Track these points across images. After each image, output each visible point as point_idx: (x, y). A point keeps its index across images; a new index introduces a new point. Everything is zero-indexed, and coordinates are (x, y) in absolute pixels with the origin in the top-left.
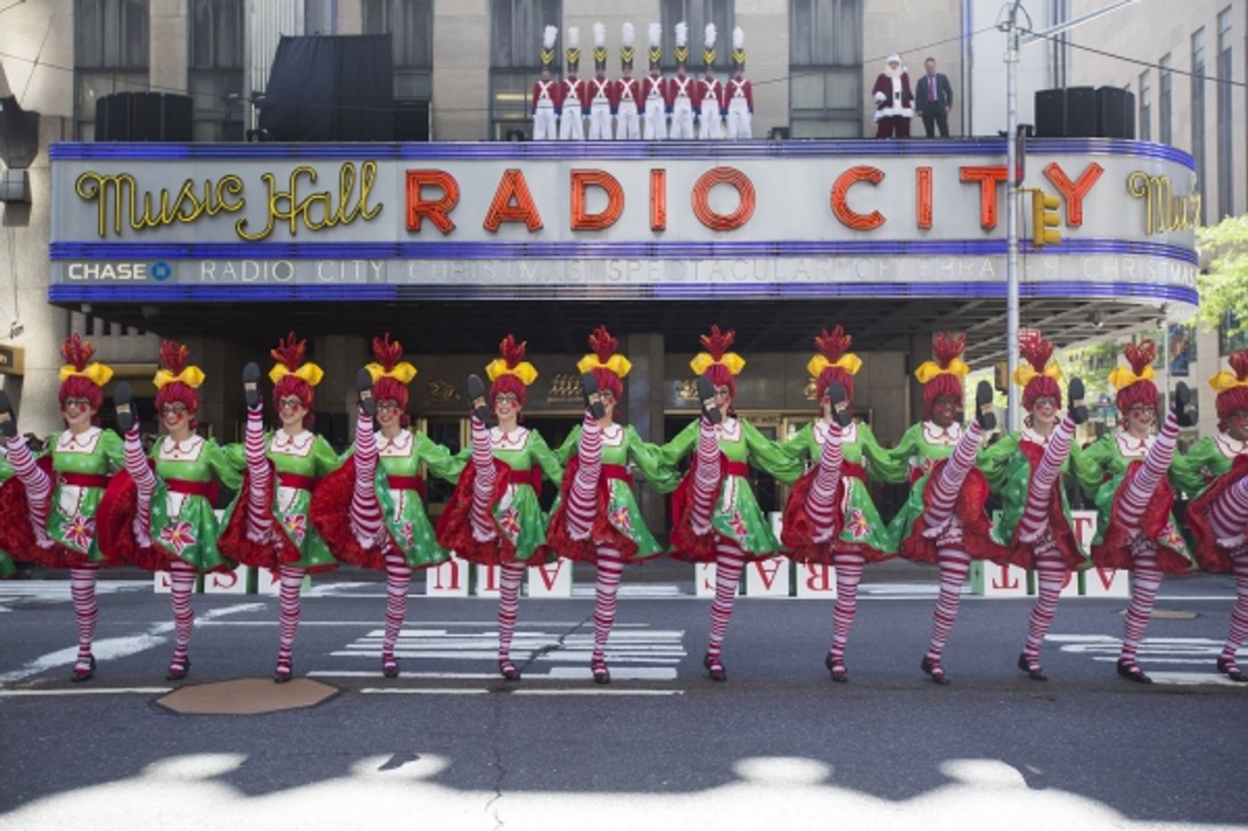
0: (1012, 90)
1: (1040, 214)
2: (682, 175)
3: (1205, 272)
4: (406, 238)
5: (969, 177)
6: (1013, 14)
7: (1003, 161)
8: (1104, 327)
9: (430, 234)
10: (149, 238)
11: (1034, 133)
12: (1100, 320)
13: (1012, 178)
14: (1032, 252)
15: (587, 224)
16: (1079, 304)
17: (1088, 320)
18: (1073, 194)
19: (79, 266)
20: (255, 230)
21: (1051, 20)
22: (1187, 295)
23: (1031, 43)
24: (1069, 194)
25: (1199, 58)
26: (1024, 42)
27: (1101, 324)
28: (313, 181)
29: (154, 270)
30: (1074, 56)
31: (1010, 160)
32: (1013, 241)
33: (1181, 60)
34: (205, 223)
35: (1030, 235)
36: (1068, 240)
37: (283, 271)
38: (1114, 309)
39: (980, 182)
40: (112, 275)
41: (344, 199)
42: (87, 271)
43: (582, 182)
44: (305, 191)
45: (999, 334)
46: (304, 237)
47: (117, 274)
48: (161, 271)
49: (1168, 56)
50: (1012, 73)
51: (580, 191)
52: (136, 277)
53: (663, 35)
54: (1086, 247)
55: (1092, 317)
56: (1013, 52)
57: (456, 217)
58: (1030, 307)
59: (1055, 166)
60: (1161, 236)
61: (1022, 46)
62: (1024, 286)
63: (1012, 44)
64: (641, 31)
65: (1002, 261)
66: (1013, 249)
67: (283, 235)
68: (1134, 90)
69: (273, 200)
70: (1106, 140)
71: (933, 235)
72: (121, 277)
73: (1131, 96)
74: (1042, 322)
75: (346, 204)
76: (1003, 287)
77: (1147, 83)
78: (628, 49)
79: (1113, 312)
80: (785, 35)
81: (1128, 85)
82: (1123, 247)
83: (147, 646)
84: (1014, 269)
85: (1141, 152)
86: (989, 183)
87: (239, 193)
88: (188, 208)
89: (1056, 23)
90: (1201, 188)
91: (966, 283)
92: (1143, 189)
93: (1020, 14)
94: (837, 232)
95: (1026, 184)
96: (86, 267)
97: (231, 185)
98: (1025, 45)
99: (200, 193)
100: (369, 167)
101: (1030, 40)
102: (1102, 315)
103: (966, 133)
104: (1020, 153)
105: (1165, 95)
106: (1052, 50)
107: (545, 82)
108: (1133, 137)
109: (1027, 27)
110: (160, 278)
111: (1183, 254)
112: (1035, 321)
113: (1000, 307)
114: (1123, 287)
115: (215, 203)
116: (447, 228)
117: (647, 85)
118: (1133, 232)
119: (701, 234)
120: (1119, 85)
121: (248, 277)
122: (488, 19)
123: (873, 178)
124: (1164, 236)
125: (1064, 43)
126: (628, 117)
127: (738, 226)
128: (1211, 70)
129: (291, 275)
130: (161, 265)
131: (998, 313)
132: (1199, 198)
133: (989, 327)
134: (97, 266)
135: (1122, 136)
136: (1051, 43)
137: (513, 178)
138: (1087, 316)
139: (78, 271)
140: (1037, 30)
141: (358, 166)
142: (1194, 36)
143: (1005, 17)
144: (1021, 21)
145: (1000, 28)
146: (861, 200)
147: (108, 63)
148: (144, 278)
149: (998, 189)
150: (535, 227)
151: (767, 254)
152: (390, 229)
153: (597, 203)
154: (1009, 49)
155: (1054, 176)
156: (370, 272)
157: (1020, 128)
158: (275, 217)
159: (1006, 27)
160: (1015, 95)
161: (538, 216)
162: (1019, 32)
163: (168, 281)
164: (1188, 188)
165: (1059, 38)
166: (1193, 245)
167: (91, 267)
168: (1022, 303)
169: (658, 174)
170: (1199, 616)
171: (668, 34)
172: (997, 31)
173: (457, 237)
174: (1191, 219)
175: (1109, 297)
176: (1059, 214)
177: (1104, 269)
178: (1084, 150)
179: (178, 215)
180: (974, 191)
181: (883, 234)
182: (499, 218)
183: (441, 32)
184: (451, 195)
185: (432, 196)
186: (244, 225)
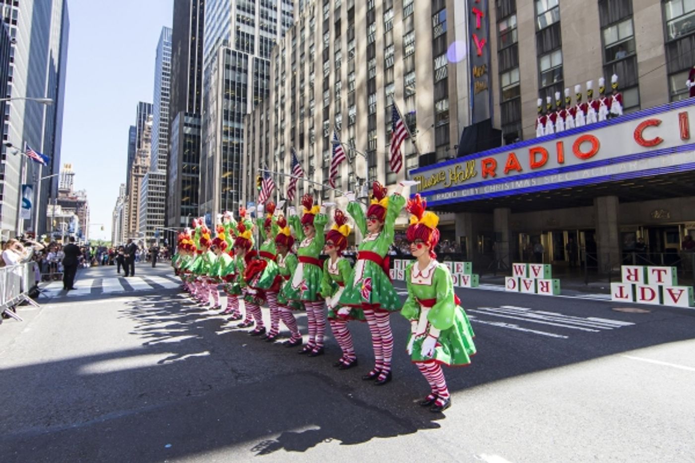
4: (483, 180)
9: (490, 178)
10: (427, 190)
20: (448, 185)
28: (461, 168)
29: (429, 198)
34: (438, 184)
37: (454, 194)
41: (467, 171)
43: (534, 153)
44: (459, 172)
46: (459, 184)
51: (533, 155)
57: (497, 171)
67: (454, 185)
69: (451, 176)
71: (690, 142)
75: (468, 173)
80: (663, 63)
87: (444, 175)
97: (442, 174)
99: (436, 178)
100: (473, 162)
115: (439, 179)
116: (495, 175)
121: (447, 197)
123: (656, 124)
127: (593, 155)
129: (456, 195)
137: (512, 156)
141: (470, 161)
146: (649, 135)
150: (521, 170)
151: (607, 164)
152: (479, 179)
153: (539, 158)
156: (475, 191)
158: (452, 180)
161: (520, 166)
169: (560, 144)
173: (498, 177)
179: (433, 183)
181: (662, 146)
182: (508, 169)
183: (524, 107)
184: (495, 164)
185: (490, 166)
186: (446, 183)
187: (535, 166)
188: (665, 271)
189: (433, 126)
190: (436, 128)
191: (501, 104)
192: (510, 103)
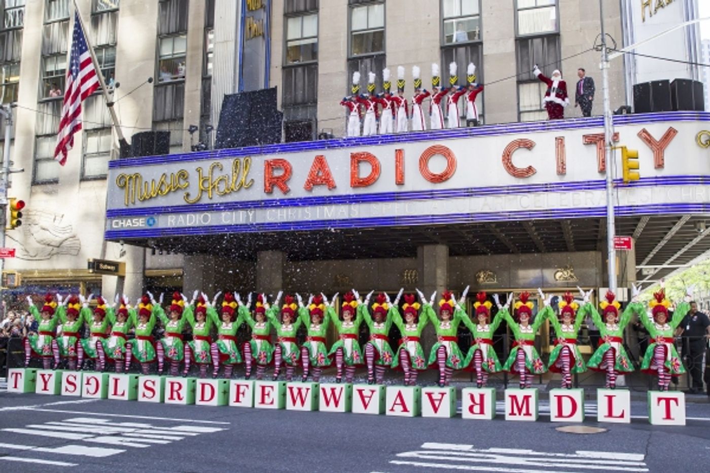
1: (627, 163)
2: (413, 151)
4: (266, 197)
5: (589, 140)
9: (277, 195)
10: (146, 205)
11: (633, 111)
13: (607, 141)
18: (659, 148)
19: (117, 221)
20: (192, 199)
24: (655, 148)
28: (221, 169)
29: (148, 221)
31: (606, 129)
32: (610, 181)
34: (171, 195)
36: (656, 178)
37: (206, 219)
39: (597, 144)
40: (131, 225)
41: (235, 178)
42: (120, 223)
43: (356, 160)
44: (217, 175)
46: (217, 199)
47: (133, 224)
48: (151, 222)
51: (356, 165)
52: (141, 225)
54: (669, 181)
57: (290, 185)
59: (644, 131)
62: (617, 209)
66: (609, 185)
67: (205, 200)
69: (202, 181)
71: (567, 179)
72: (134, 226)
75: (236, 181)
84: (610, 198)
86: (602, 144)
87: (186, 179)
88: (163, 188)
92: (708, 142)
94: (508, 180)
96: (120, 221)
97: (183, 175)
99: (168, 181)
100: (247, 160)
108: (702, 109)
110: (150, 225)
115: (175, 184)
116: (286, 191)
119: (426, 186)
121: (190, 222)
122: (347, 72)
123: (528, 146)
127: (447, 179)
129: (209, 221)
130: (152, 218)
134: (124, 221)
137: (320, 161)
139: (117, 224)
141: (242, 159)
146: (520, 160)
147: (166, 118)
148: (143, 225)
150: (332, 187)
151: (465, 196)
152: (257, 193)
153: (365, 171)
155: (644, 137)
156: (248, 217)
158: (202, 190)
159: (599, 48)
161: (333, 181)
163: (154, 227)
167: (122, 222)
169: (399, 152)
173: (291, 196)
177: (682, 195)
178: (664, 119)
179: (159, 193)
180: (594, 148)
181: (534, 180)
182: (312, 182)
183: (321, 82)
184: (288, 171)
185: (278, 173)
186: (188, 195)
187: (358, 183)
189: (150, 81)
190: (156, 87)
191: (283, 68)
192: (300, 70)
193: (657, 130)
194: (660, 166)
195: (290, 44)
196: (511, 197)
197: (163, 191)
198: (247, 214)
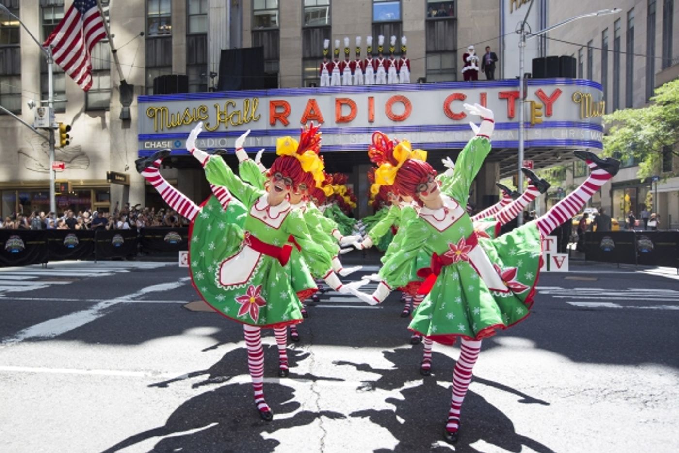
0: (522, 58)
1: (533, 111)
2: (381, 99)
3: (606, 135)
4: (270, 128)
5: (503, 96)
6: (523, 26)
7: (518, 89)
8: (561, 159)
9: (279, 126)
10: (173, 131)
11: (532, 76)
12: (559, 156)
13: (522, 95)
14: (530, 128)
15: (342, 120)
16: (549, 150)
17: (554, 156)
18: (548, 103)
19: (148, 142)
20: (212, 128)
21: (540, 28)
22: (598, 144)
23: (531, 38)
24: (547, 102)
25: (605, 42)
26: (528, 38)
27: (559, 158)
28: (234, 107)
29: (175, 144)
30: (550, 43)
31: (521, 89)
32: (522, 123)
33: (597, 43)
34: (193, 124)
35: (529, 120)
36: (546, 122)
37: (223, 143)
38: (565, 151)
39: (508, 99)
40: (160, 146)
41: (246, 113)
42: (151, 145)
43: (340, 103)
44: (231, 110)
45: (515, 163)
46: (231, 129)
47: (162, 145)
48: (178, 144)
49: (591, 41)
50: (522, 52)
51: (339, 106)
53: (373, 41)
54: (554, 125)
55: (556, 155)
56: (523, 43)
57: (290, 119)
58: (528, 151)
59: (540, 91)
60: (587, 119)
61: (527, 40)
62: (526, 142)
63: (522, 39)
64: (364, 40)
65: (517, 132)
66: (522, 126)
67: (223, 128)
68: (576, 56)
69: (218, 115)
70: (563, 79)
73: (575, 59)
74: (533, 157)
75: (247, 115)
76: (517, 142)
77: (582, 53)
78: (358, 48)
79: (565, 152)
80: (424, 39)
81: (573, 54)
82: (570, 125)
83: (178, 286)
84: (522, 135)
85: (578, 83)
86: (511, 99)
87: (206, 112)
89: (542, 29)
90: (605, 98)
91: (501, 141)
92: (579, 100)
93: (526, 26)
94: (446, 121)
95: (528, 99)
96: (151, 143)
97: (203, 109)
98: (528, 39)
99: (191, 114)
100: (255, 101)
101: (530, 37)
102: (560, 154)
103: (502, 77)
104: (525, 86)
105: (590, 58)
106: (540, 41)
107: (325, 63)
108: (575, 77)
109: (529, 31)
110: (177, 146)
111: (596, 127)
112: (530, 156)
113: (516, 151)
114: (569, 142)
115: (197, 116)
116: (286, 124)
117: (366, 62)
118: (574, 118)
119: (389, 123)
120: (569, 54)
121: (210, 145)
122: (302, 39)
123: (461, 98)
124: (588, 119)
125: (545, 37)
126: (358, 76)
127: (404, 120)
128: (611, 47)
129: (227, 144)
130: (178, 141)
131: (515, 154)
132: (604, 103)
133: (511, 160)
134: (155, 143)
135: (571, 77)
136: (540, 38)
138: (553, 154)
139: (148, 145)
140: (533, 32)
141: (251, 100)
142: (603, 32)
143: (519, 28)
144: (526, 29)
145: (517, 32)
146: (456, 108)
147: (157, 65)
149: (516, 101)
150: (322, 122)
151: (416, 131)
152: (264, 125)
153: (346, 112)
154: (521, 41)
155: (540, 95)
156: (256, 142)
157: (525, 75)
158: (219, 121)
159: (520, 32)
160: (524, 61)
161: (322, 117)
162: (525, 34)
163: (180, 148)
164: (599, 99)
165: (543, 36)
166: (601, 123)
167: (153, 143)
168: (525, 149)
169: (371, 99)
170: (598, 280)
171: (375, 40)
172: (516, 34)
173: (290, 127)
174: (601, 112)
175: (563, 146)
176: (542, 111)
177: (562, 134)
178: (554, 83)
179: (183, 122)
180: (505, 102)
181: (465, 122)
182: (306, 118)
183: (283, 44)
184: (288, 110)
185: (280, 111)
186: (208, 125)
188: (552, 240)
189: (142, 34)
190: (147, 40)
191: (253, 31)
192: (265, 34)
193: (548, 90)
194: (549, 114)
195: (256, 13)
196: (448, 132)
197: (187, 120)
198: (256, 140)
